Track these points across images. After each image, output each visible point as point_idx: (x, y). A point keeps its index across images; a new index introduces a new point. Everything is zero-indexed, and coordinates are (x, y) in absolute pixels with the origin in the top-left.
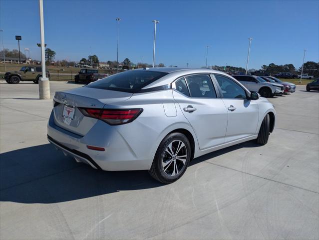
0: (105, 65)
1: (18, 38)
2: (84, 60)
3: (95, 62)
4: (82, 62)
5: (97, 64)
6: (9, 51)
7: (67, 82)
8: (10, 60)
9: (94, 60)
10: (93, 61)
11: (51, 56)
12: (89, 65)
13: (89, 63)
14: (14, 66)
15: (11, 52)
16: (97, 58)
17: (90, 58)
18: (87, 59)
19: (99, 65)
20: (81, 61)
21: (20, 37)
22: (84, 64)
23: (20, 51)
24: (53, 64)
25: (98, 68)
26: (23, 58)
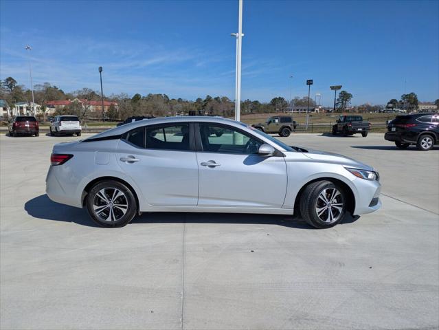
0: (429, 107)
1: (310, 82)
2: (393, 102)
3: (411, 104)
4: (391, 105)
5: (415, 106)
6: (299, 99)
7: (321, 134)
8: (298, 110)
9: (411, 100)
10: (408, 101)
11: (346, 100)
12: (401, 108)
13: (401, 105)
14: (302, 116)
15: (301, 100)
16: (416, 96)
17: (404, 99)
18: (399, 99)
19: (417, 107)
20: (389, 103)
21: (312, 81)
22: (392, 108)
23: (310, 97)
24: (348, 111)
25: (415, 111)
26: (312, 106)
